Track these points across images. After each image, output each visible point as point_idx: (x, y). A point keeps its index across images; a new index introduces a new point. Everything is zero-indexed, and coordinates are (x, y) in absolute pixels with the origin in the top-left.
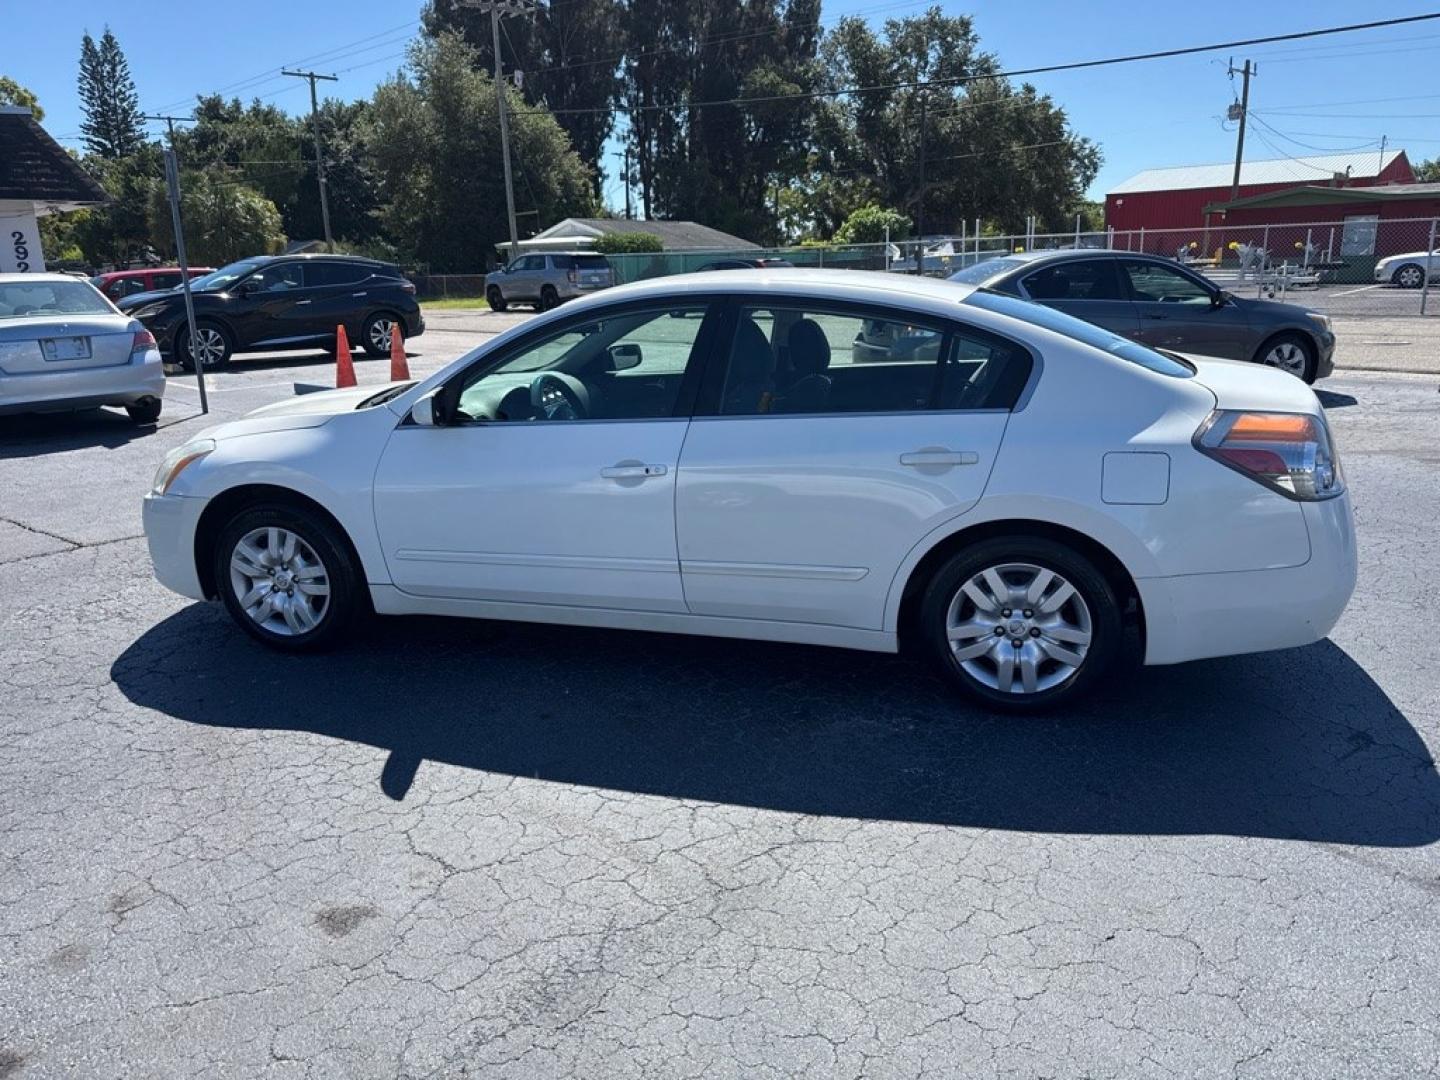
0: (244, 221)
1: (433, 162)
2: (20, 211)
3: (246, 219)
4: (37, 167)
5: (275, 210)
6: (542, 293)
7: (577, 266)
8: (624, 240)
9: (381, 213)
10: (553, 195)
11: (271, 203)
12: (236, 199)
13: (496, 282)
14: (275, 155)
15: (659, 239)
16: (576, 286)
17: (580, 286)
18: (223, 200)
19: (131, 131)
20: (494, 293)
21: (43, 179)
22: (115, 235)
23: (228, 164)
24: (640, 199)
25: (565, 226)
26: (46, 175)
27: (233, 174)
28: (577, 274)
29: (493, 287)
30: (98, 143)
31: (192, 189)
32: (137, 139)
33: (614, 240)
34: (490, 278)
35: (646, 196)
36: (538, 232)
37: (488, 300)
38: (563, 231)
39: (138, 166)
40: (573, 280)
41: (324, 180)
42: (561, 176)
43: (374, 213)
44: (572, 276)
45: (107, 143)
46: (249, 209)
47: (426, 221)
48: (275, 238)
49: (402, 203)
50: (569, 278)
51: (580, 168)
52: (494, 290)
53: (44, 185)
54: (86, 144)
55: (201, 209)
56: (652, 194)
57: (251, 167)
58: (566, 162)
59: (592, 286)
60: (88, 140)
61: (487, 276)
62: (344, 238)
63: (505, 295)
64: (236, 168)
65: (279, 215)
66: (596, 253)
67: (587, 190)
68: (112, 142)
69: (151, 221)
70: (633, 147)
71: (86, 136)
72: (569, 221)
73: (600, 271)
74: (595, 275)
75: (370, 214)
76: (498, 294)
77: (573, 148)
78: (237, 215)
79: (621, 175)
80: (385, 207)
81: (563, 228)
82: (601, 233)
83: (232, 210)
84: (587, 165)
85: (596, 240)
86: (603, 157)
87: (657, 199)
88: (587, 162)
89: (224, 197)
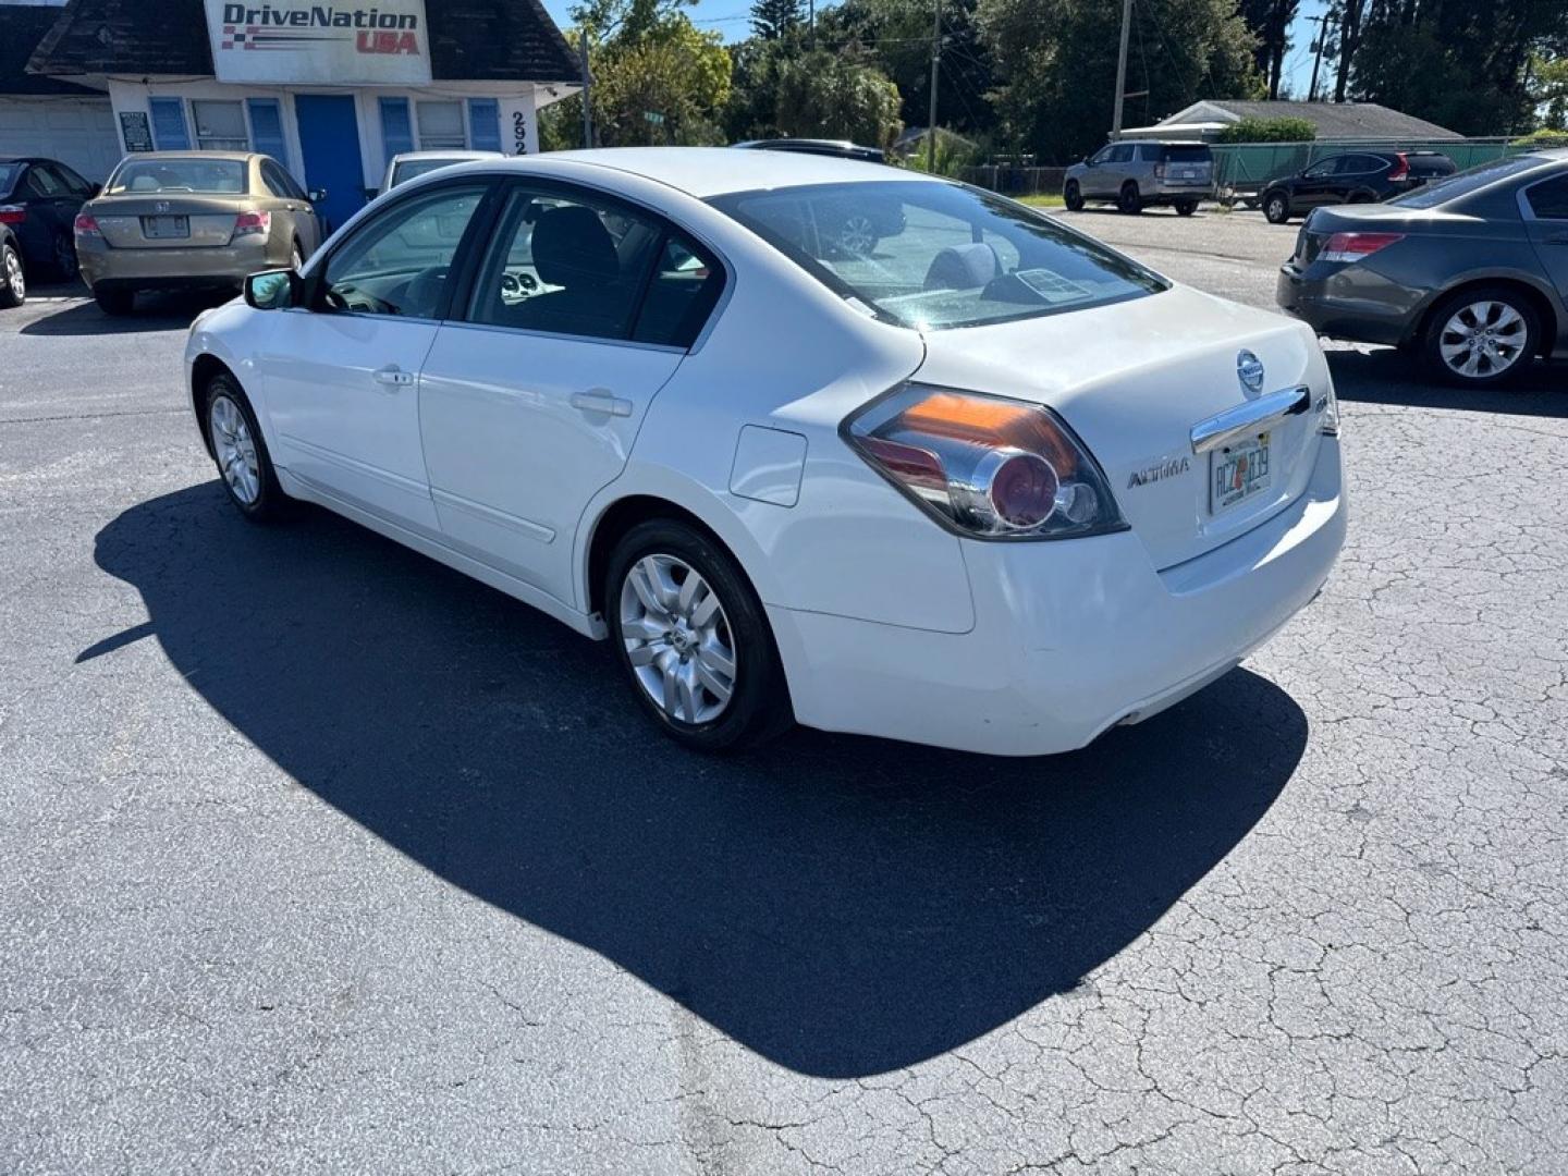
0: (860, 105)
1: (1060, 36)
2: (521, 92)
3: (863, 102)
4: (534, 48)
5: (896, 92)
6: (1122, 190)
7: (1168, 158)
8: (1264, 126)
9: (997, 96)
10: (1198, 70)
11: (893, 86)
12: (858, 83)
13: (1077, 177)
14: (910, 32)
15: (1312, 125)
16: (1162, 183)
17: (1167, 182)
18: (846, 83)
19: (793, 11)
20: (1072, 189)
21: (537, 61)
22: (755, 120)
23: (864, 44)
24: (1334, 75)
25: (1199, 109)
26: (541, 57)
27: (867, 56)
28: (1167, 168)
29: (1073, 181)
30: (765, 26)
31: (819, 73)
32: (798, 20)
33: (1251, 127)
34: (1072, 171)
35: (1342, 74)
36: (1165, 117)
37: (1065, 198)
38: (1194, 116)
39: (784, 47)
40: (1159, 175)
41: (937, 59)
42: (1213, 48)
43: (989, 96)
44: (1159, 171)
45: (770, 25)
46: (869, 93)
47: (1042, 104)
48: (892, 124)
49: (1021, 84)
50: (1155, 173)
51: (1245, 37)
52: (1073, 185)
53: (537, 66)
54: (753, 27)
55: (823, 93)
56: (1351, 69)
57: (884, 47)
58: (1226, 32)
59: (1183, 182)
60: (756, 23)
61: (1070, 168)
62: (949, 125)
63: (1083, 191)
64: (872, 48)
65: (900, 99)
66: (1199, 143)
67: (1245, 66)
68: (775, 24)
69: (781, 106)
70: (1339, 8)
71: (753, 19)
72: (1202, 104)
73: (1197, 165)
74: (1189, 169)
75: (985, 97)
76: (1076, 190)
77: (1239, 12)
78: (855, 99)
79: (1313, 44)
80: (1003, 89)
81: (1194, 112)
82: (1236, 118)
83: (851, 93)
84: (1254, 33)
85: (1227, 127)
86: (1293, 22)
87: (1357, 74)
88: (1255, 29)
89: (847, 81)
